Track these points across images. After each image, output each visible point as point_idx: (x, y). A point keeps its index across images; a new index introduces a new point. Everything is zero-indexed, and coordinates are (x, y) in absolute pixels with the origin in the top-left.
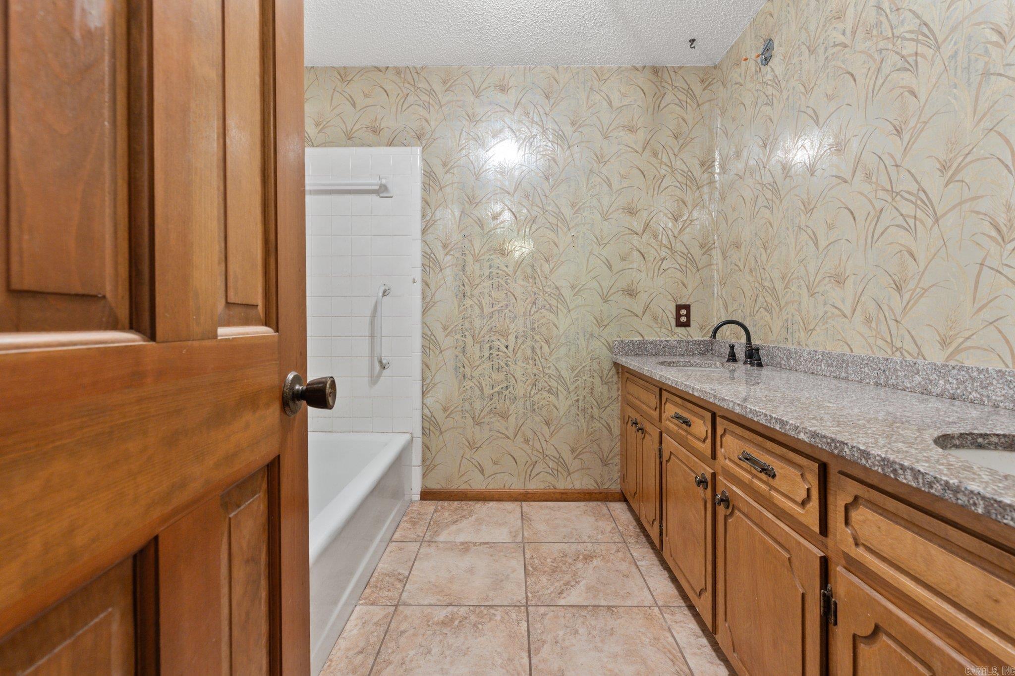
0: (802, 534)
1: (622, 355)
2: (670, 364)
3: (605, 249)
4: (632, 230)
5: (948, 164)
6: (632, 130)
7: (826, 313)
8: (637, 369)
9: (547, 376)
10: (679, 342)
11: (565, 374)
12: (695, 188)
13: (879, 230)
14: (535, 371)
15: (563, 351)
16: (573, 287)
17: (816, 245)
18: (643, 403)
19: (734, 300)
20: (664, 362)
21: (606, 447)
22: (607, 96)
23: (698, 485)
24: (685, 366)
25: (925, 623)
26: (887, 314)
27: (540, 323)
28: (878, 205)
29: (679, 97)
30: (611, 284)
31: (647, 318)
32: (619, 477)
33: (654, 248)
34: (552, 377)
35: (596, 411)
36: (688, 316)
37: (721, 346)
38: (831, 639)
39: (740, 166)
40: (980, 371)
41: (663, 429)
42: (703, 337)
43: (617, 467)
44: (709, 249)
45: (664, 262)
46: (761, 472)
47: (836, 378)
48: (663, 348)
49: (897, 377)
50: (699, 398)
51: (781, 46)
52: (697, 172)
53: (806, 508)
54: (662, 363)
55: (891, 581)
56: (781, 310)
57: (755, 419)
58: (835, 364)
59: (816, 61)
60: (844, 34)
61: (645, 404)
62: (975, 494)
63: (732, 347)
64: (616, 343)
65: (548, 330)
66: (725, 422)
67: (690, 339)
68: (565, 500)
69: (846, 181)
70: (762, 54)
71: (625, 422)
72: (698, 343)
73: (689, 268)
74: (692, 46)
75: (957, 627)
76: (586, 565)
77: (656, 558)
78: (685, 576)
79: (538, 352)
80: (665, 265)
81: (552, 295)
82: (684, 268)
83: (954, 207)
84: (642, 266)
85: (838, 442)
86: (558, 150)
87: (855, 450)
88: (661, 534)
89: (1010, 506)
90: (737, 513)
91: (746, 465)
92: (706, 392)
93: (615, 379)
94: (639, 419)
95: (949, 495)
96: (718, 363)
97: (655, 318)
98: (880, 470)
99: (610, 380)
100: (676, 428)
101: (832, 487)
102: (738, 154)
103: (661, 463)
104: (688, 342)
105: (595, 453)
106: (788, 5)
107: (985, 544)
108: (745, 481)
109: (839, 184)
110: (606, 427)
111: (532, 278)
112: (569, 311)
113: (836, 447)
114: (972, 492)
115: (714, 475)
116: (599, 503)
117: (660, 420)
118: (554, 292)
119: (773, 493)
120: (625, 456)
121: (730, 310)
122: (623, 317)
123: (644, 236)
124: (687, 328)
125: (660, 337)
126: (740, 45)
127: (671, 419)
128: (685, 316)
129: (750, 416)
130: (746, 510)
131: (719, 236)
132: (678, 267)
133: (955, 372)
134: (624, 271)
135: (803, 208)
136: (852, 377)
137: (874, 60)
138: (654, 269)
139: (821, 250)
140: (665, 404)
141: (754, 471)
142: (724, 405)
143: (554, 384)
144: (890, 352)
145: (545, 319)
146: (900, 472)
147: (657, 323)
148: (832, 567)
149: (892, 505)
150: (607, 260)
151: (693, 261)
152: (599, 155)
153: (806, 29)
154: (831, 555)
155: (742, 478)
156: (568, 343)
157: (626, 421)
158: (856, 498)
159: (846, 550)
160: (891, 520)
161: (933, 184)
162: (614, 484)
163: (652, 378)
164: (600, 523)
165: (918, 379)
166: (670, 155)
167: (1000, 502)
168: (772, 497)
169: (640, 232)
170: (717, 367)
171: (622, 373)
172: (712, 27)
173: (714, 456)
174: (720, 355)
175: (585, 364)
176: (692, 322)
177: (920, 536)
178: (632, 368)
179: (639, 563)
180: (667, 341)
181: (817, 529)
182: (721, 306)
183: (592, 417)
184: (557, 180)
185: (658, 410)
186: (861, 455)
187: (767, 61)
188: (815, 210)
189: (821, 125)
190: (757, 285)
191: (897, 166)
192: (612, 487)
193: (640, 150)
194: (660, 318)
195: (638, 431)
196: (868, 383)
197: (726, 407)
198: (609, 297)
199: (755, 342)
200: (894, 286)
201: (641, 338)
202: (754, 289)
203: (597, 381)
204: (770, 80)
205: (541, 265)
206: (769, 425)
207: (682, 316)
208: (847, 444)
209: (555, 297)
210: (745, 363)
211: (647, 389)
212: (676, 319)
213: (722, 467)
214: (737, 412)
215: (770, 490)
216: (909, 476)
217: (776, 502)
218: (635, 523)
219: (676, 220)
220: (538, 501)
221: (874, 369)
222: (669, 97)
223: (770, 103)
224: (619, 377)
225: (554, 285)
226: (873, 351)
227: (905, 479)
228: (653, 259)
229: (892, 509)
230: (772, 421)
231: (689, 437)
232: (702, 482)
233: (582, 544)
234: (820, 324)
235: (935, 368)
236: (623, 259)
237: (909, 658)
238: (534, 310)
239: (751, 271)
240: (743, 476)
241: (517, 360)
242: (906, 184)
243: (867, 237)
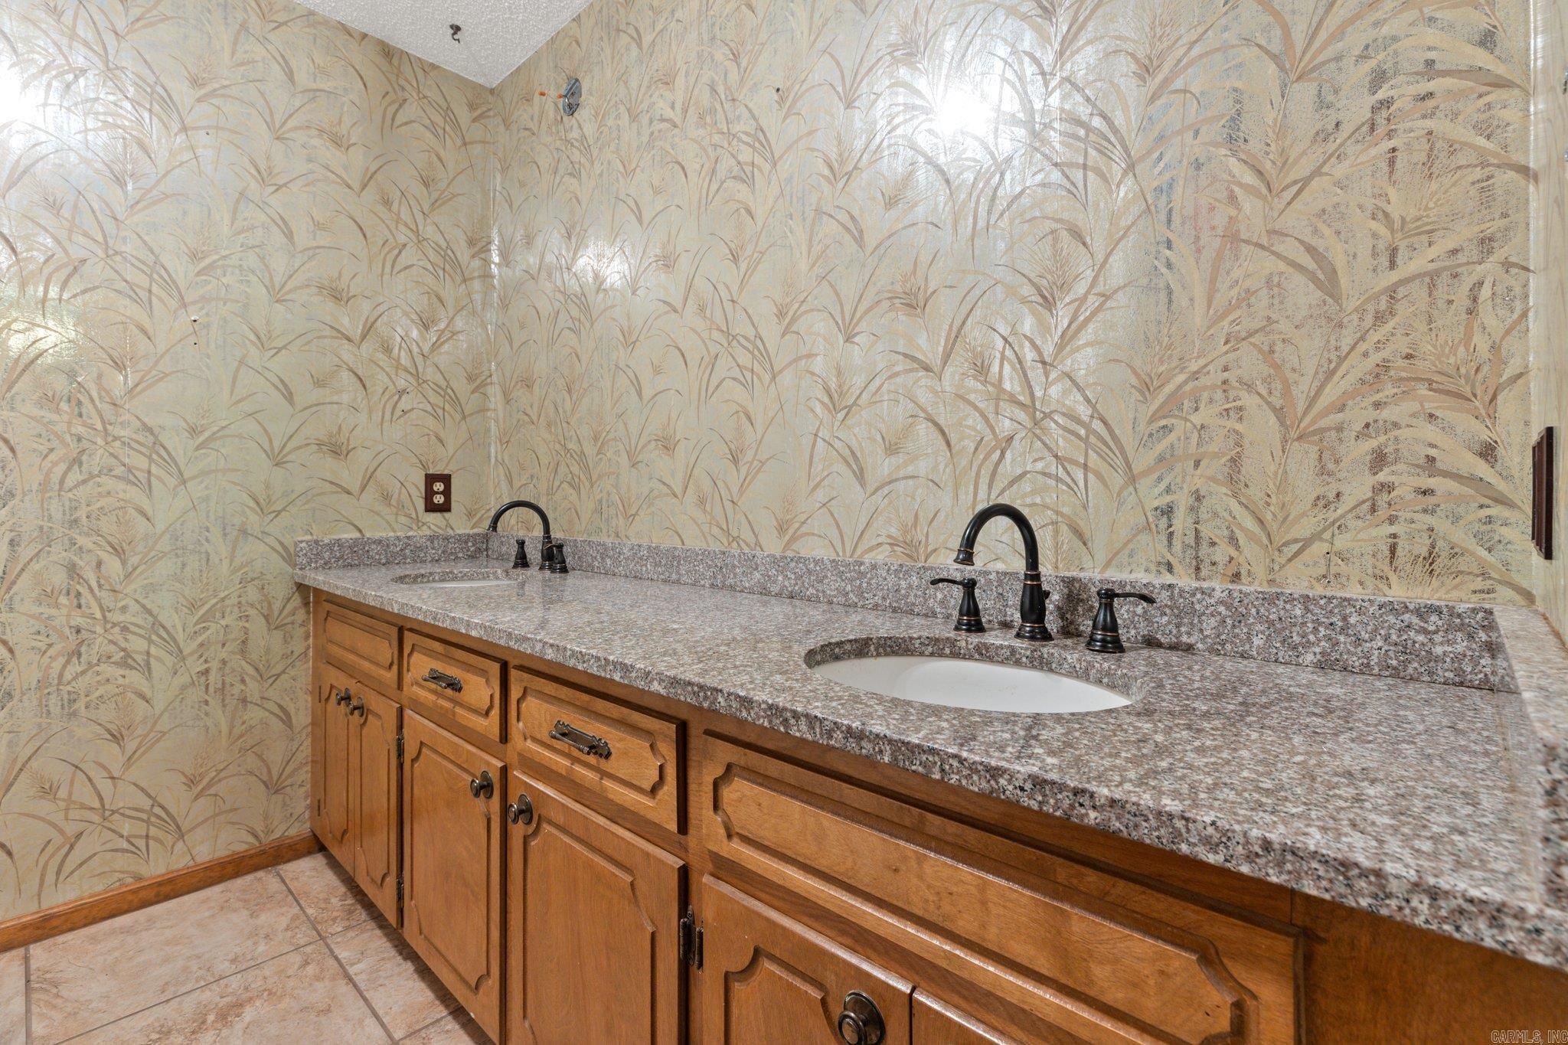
0: (651, 838)
1: (316, 568)
2: (416, 579)
3: (276, 358)
4: (338, 331)
5: (785, 310)
6: (337, 141)
7: (652, 490)
8: (351, 596)
9: (117, 630)
10: (431, 539)
11: (170, 618)
12: (458, 279)
13: (714, 383)
14: (78, 620)
15: (164, 569)
16: (193, 431)
17: (640, 394)
18: (362, 657)
19: (522, 468)
20: (406, 576)
21: (276, 757)
22: (283, 57)
23: (477, 795)
24: (444, 580)
25: (815, 925)
26: (722, 493)
27: (94, 507)
28: (714, 349)
29: (432, 117)
30: (290, 430)
31: (370, 495)
32: (310, 807)
33: (384, 370)
34: (132, 628)
35: (253, 688)
36: (447, 492)
37: (502, 542)
38: (692, 989)
39: (531, 260)
40: (816, 562)
41: (405, 702)
42: (472, 528)
43: (303, 789)
44: (483, 384)
45: (403, 398)
46: (589, 753)
47: (665, 581)
48: (401, 550)
49: (735, 575)
50: (480, 640)
51: (591, 94)
52: (463, 254)
53: (658, 797)
54: (401, 579)
55: (775, 879)
56: (592, 486)
57: (580, 668)
58: (663, 562)
59: (639, 133)
60: (673, 108)
61: (366, 659)
62: (881, 739)
63: (521, 544)
64: (303, 545)
65: (119, 522)
66: (526, 675)
67: (451, 532)
68: (167, 897)
69: (676, 311)
70: (566, 96)
71: (323, 700)
72: (463, 540)
73: (449, 413)
74: (456, 37)
75: (853, 920)
76: (225, 1032)
77: (388, 945)
78: (447, 961)
79: (91, 576)
80: (405, 403)
81: (134, 445)
82: (440, 412)
83: (790, 364)
84: (359, 400)
85: (710, 689)
86: (153, 130)
87: (732, 698)
88: (400, 897)
89: (918, 746)
90: (546, 828)
91: (562, 745)
92: (492, 629)
93: (301, 616)
94: (353, 687)
95: (852, 744)
96: (499, 571)
97: (386, 498)
98: (766, 724)
99: (289, 619)
100: (432, 697)
101: (694, 757)
102: (529, 240)
103: (401, 766)
104: (446, 539)
105: (251, 773)
106: (601, 39)
107: (883, 799)
108: (560, 771)
109: (667, 313)
110: (277, 716)
111: (69, 401)
112: (184, 482)
113: (706, 698)
114: (877, 735)
115: (504, 771)
116: (260, 874)
117: (400, 687)
118: (141, 439)
119: (607, 783)
120: (321, 763)
121: (517, 484)
122: (319, 494)
123: (364, 345)
124: (447, 515)
125: (394, 531)
126: (532, 72)
127: (424, 683)
128: (442, 493)
129: (571, 663)
130: (560, 819)
131: (498, 365)
132: (429, 408)
133: (793, 565)
134: (321, 407)
135: (621, 338)
136: (684, 579)
137: (708, 156)
138: (384, 407)
139: (645, 403)
140: (410, 655)
141: (576, 753)
142: (526, 648)
143: (137, 644)
144: (726, 544)
145: (109, 500)
146: (792, 721)
147: (390, 505)
148: (694, 877)
149: (774, 767)
150: (282, 381)
151: (455, 401)
152: (262, 167)
153: (626, 83)
154: (695, 863)
155: (554, 767)
156: (180, 552)
157: (325, 695)
158: (729, 767)
159: (715, 849)
160: (775, 790)
161: (771, 331)
162: (297, 824)
163: (382, 610)
164: (263, 918)
165: (757, 575)
166: (415, 211)
167: (908, 743)
168: (604, 789)
169: (357, 338)
170: (497, 578)
171: (317, 603)
172: (490, 20)
173: (504, 738)
174: (501, 558)
175: (226, 593)
176: (454, 505)
177: (810, 804)
178: (338, 592)
179: (351, 971)
180: (408, 538)
181: (673, 827)
182: (503, 477)
183: (244, 701)
184: (150, 191)
185: (395, 668)
186: (742, 705)
187: (572, 109)
188: (638, 343)
189: (645, 226)
190: (557, 446)
191: (733, 301)
192: (292, 832)
193: (356, 186)
194: (395, 496)
195: (352, 713)
196: (703, 586)
197: (529, 651)
198: (286, 455)
199: (557, 534)
200: (730, 457)
201: (357, 535)
202: (554, 453)
203: (257, 625)
204: (577, 140)
205: (100, 376)
206: (603, 675)
207: (438, 493)
208: (721, 691)
209: (143, 450)
210: (542, 568)
211: (372, 631)
212: (426, 499)
213: (520, 754)
214: (549, 658)
215: (601, 779)
216: (803, 725)
217: (611, 796)
218: (343, 889)
219: (426, 327)
220: (85, 925)
221: (710, 567)
222: (411, 110)
223: (575, 174)
224: (308, 613)
225: (138, 423)
226: (707, 543)
227: (799, 731)
228: (381, 391)
229: (775, 774)
230: (608, 668)
231: (458, 710)
232: (484, 788)
233: (214, 986)
234: (645, 507)
235: (775, 561)
236: (319, 383)
237: (798, 982)
238: (74, 477)
239: (549, 425)
240: (557, 762)
241: (17, 599)
242: (742, 328)
243: (700, 389)
